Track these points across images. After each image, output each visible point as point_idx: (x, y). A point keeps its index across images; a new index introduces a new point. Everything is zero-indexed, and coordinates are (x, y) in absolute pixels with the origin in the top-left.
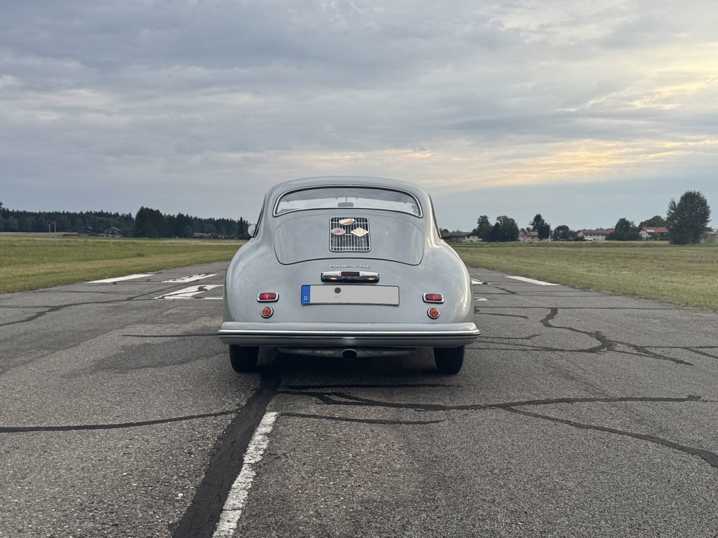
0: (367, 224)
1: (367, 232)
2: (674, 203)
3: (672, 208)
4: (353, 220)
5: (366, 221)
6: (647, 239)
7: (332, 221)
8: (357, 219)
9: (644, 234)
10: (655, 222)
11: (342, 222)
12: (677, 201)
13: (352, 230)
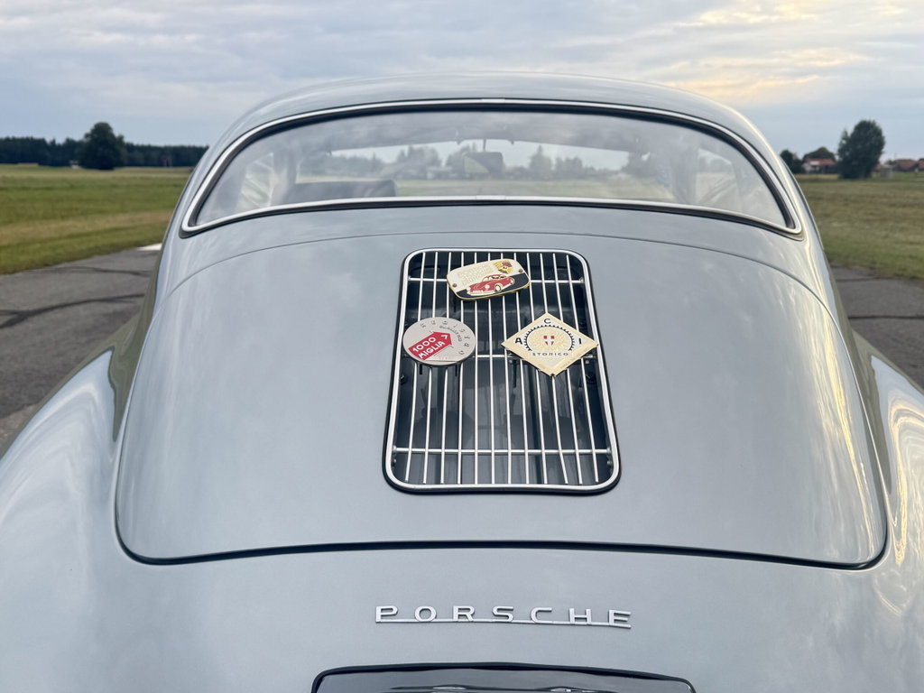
0: (580, 290)
1: (589, 344)
2: (846, 133)
3: (844, 139)
4: (515, 268)
5: (578, 273)
6: (811, 172)
7: (414, 271)
8: (533, 262)
9: (807, 167)
10: (821, 154)
11: (460, 279)
12: (850, 130)
13: (512, 331)
